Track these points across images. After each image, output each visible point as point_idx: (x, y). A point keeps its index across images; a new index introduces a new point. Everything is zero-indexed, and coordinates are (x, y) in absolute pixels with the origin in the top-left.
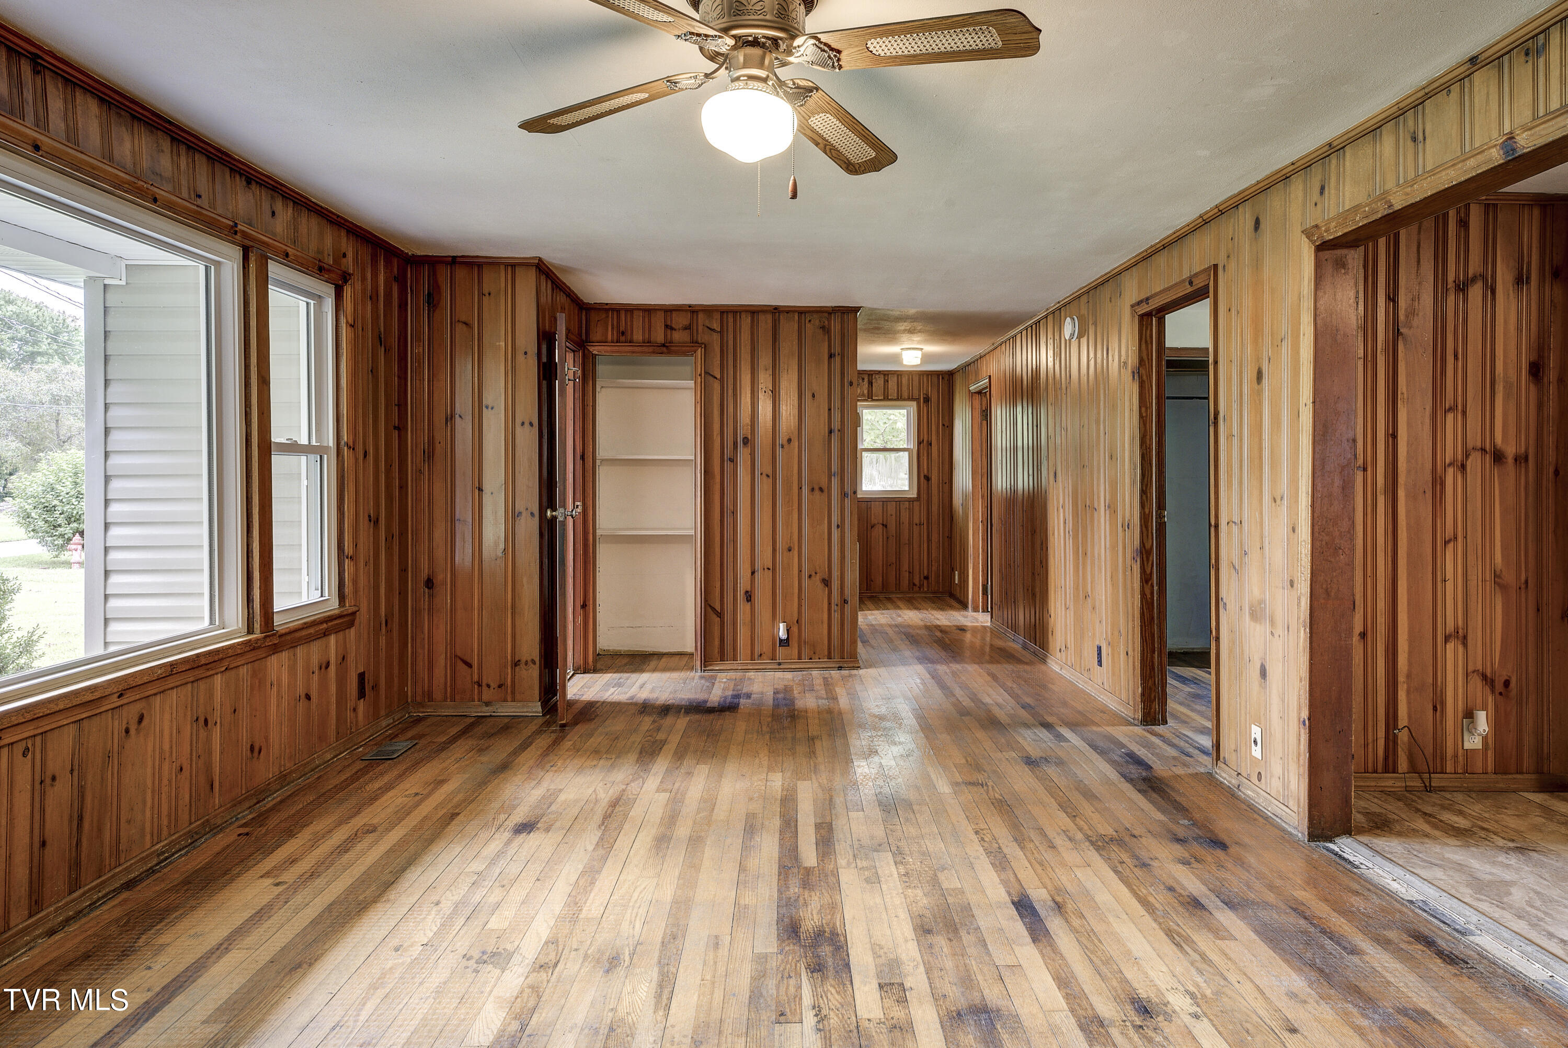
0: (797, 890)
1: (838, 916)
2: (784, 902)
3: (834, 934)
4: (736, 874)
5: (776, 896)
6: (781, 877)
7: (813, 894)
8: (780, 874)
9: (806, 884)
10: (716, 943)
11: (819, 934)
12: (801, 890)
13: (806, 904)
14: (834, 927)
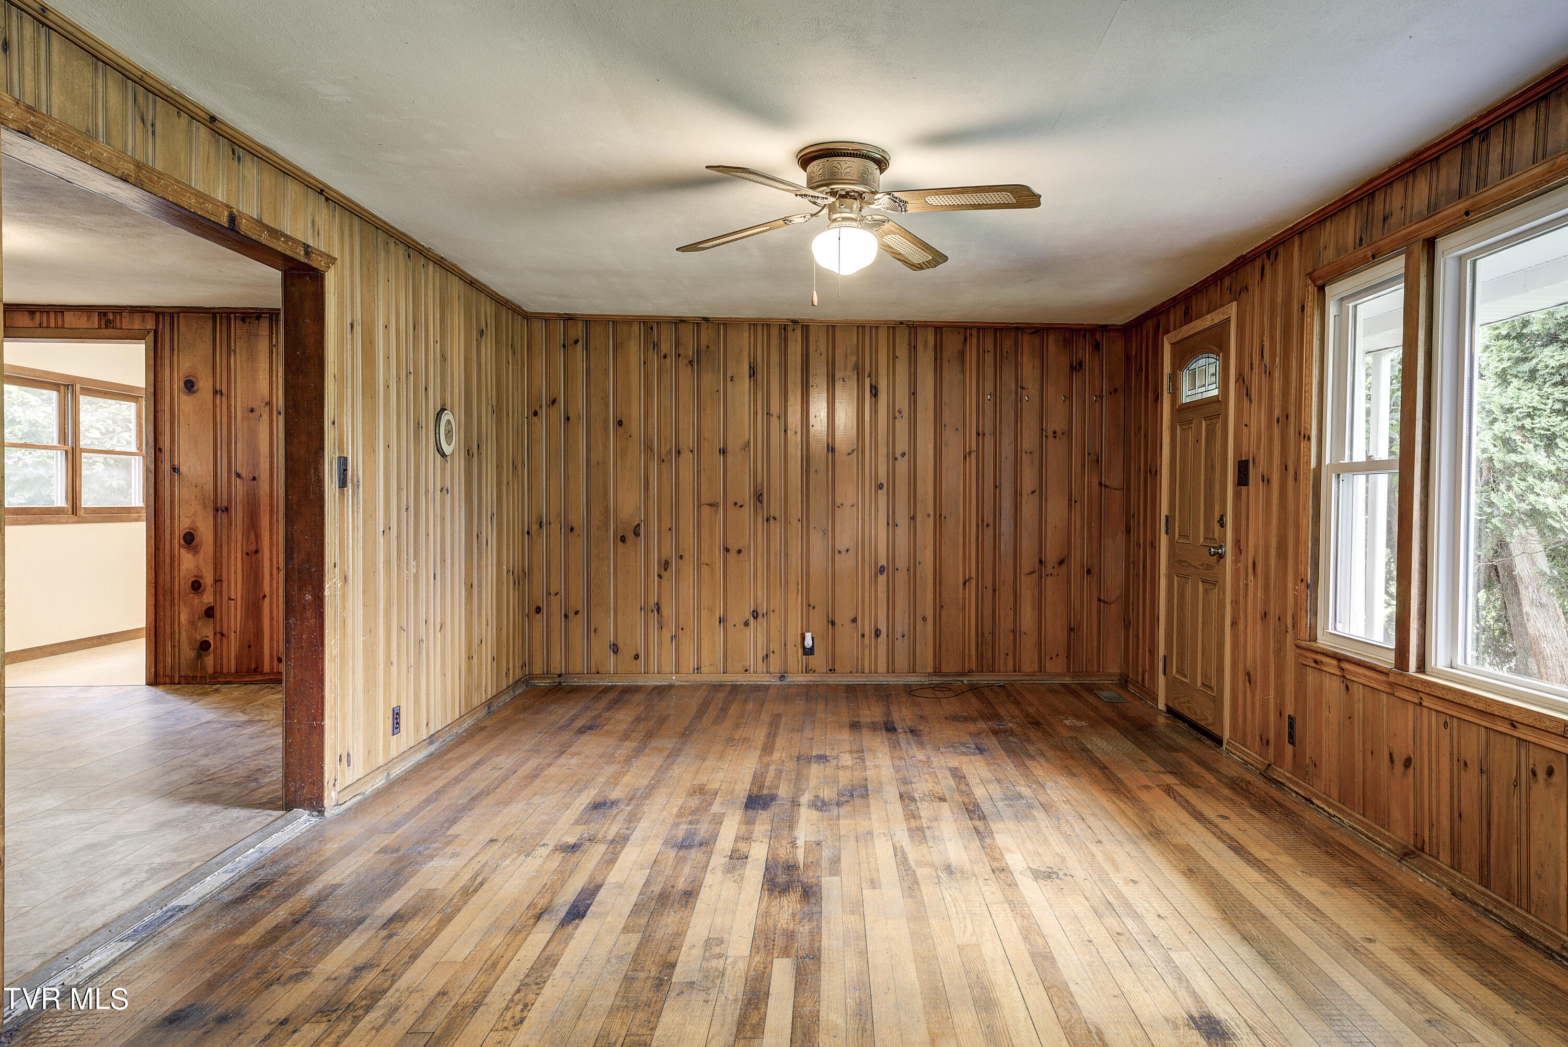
0: (801, 929)
1: (764, 905)
2: (815, 917)
3: (771, 891)
4: (870, 948)
5: (823, 924)
6: (817, 944)
7: (784, 926)
8: (819, 950)
9: (790, 936)
10: (874, 884)
11: (785, 890)
12: (797, 930)
13: (794, 915)
14: (770, 895)
